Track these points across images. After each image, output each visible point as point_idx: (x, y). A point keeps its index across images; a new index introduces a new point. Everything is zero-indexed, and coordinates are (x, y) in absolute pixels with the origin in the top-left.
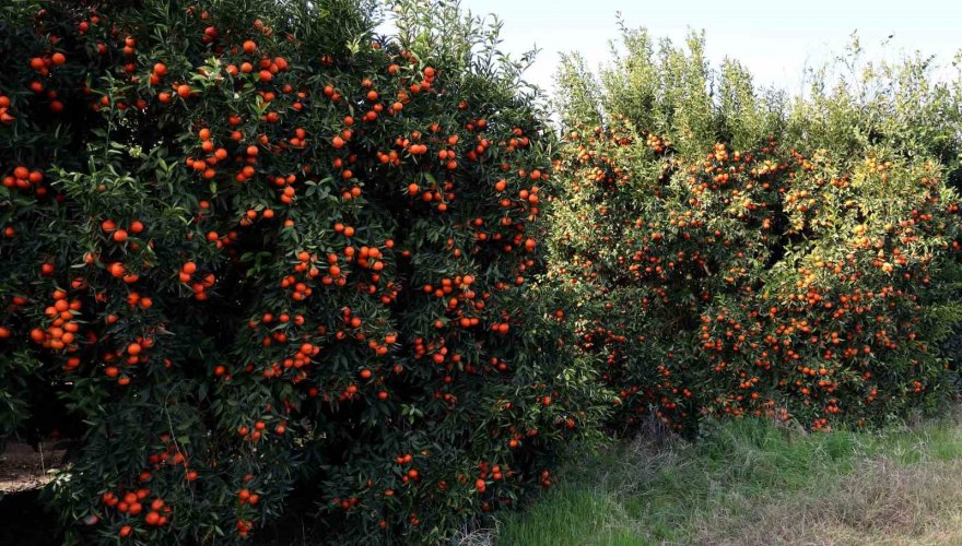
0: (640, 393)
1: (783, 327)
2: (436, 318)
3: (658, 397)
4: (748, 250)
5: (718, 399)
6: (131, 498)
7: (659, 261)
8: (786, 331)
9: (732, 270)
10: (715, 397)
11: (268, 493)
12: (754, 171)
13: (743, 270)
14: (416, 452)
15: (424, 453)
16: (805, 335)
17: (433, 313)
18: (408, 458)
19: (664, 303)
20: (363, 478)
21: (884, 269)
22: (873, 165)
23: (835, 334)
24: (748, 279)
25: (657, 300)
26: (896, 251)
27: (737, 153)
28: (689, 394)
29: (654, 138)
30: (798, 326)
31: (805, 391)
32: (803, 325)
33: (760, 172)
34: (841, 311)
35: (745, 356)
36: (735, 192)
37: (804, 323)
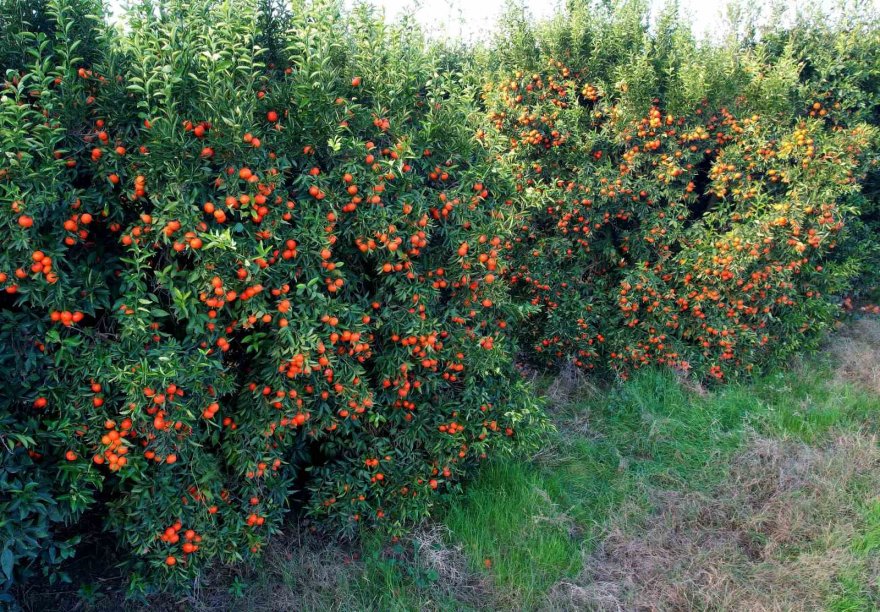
0: (560, 344)
1: (695, 293)
2: (402, 363)
3: (575, 349)
4: (669, 209)
5: (628, 348)
6: (171, 532)
7: (587, 222)
8: (697, 298)
9: (653, 231)
10: (625, 345)
11: (271, 515)
12: (684, 136)
13: (663, 231)
14: (381, 458)
15: (388, 458)
16: (712, 302)
17: (400, 359)
18: (375, 462)
19: (586, 252)
20: (340, 485)
21: (797, 248)
22: (801, 137)
23: (741, 302)
24: (666, 239)
25: (580, 250)
26: (812, 231)
27: (670, 118)
28: (602, 339)
29: (590, 88)
30: (709, 295)
31: (705, 344)
32: (714, 295)
33: (690, 137)
34: (750, 285)
35: (656, 318)
36: (664, 157)
37: (715, 293)
